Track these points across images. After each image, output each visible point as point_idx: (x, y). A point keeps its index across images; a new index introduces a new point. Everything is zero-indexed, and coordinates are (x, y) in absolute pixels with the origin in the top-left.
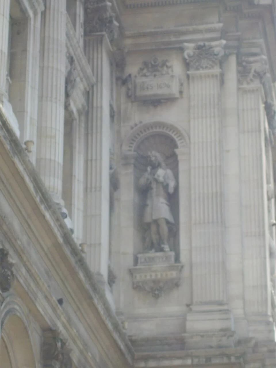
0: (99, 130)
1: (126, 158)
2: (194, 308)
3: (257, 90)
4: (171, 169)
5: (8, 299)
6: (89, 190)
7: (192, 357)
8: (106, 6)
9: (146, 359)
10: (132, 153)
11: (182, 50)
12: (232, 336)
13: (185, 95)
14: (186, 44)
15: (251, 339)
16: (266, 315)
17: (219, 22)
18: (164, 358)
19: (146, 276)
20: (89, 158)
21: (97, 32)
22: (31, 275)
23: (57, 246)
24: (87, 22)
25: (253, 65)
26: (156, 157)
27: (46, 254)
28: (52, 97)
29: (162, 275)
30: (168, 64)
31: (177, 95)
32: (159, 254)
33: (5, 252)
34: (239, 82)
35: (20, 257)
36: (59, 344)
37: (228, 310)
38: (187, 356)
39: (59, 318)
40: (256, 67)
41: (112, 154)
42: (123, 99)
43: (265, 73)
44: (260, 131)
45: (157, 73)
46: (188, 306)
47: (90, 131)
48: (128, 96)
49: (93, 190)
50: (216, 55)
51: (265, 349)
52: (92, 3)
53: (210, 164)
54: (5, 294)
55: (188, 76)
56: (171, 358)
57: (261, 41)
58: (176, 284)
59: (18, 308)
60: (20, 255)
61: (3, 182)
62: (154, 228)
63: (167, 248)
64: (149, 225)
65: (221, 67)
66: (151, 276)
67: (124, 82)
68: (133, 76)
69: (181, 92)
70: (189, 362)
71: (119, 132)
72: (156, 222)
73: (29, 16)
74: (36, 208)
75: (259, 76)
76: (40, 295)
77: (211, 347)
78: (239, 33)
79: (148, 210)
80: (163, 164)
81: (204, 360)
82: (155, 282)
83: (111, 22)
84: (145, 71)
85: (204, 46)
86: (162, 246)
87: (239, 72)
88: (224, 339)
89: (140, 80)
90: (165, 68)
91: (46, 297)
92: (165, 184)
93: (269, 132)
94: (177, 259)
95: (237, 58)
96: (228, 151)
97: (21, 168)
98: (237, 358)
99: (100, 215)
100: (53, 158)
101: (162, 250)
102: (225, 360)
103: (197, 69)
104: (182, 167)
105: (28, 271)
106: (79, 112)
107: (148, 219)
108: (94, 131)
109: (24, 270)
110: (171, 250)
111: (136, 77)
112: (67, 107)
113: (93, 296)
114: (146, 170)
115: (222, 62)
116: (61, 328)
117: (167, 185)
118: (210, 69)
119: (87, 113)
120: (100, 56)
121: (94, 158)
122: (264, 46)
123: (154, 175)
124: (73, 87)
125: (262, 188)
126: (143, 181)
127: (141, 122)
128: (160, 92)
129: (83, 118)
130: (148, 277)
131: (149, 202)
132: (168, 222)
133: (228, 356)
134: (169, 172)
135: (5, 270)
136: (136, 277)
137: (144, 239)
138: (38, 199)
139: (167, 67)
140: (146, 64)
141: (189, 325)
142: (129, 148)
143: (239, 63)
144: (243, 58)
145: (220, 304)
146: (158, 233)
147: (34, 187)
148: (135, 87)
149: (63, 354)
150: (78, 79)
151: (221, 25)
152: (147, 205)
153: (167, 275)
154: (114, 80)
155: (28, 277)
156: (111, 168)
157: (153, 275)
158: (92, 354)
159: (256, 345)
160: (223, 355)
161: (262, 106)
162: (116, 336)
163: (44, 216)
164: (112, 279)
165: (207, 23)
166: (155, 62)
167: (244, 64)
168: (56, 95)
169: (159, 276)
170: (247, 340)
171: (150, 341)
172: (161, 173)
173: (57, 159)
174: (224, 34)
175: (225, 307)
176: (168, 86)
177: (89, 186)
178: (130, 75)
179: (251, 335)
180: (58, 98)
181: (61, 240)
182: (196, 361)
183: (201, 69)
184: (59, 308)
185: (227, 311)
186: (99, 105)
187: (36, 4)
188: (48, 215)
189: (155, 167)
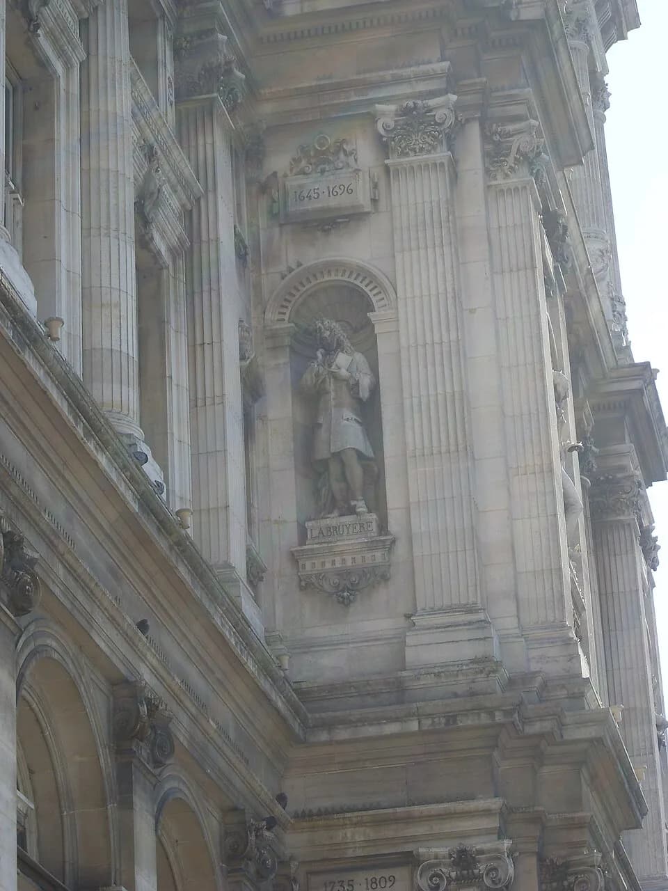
0: (214, 286)
1: (273, 335)
2: (420, 621)
3: (524, 188)
5: (32, 628)
6: (200, 403)
7: (419, 716)
8: (216, 42)
9: (329, 725)
10: (286, 325)
11: (373, 118)
12: (494, 671)
13: (383, 204)
14: (379, 107)
15: (534, 674)
16: (563, 626)
17: (443, 59)
18: (363, 721)
19: (323, 564)
20: (198, 341)
21: (202, 94)
22: (77, 578)
23: (128, 518)
24: (180, 76)
25: (515, 138)
26: (331, 330)
28: (108, 228)
29: (354, 558)
30: (348, 148)
31: (368, 207)
32: (348, 519)
33: (17, 538)
34: (487, 171)
35: (51, 545)
36: (144, 709)
37: (485, 621)
38: (409, 716)
39: (142, 658)
40: (519, 142)
41: (243, 329)
42: (263, 221)
43: (538, 155)
44: (533, 268)
45: (327, 167)
46: (408, 617)
47: (196, 289)
48: (273, 216)
49: (209, 402)
50: (440, 124)
51: (563, 693)
52: (188, 38)
53: (437, 339)
54: (24, 620)
55: (387, 169)
56: (378, 721)
57: (529, 92)
58: (380, 576)
59: (54, 644)
60: (52, 542)
61: (6, 403)
62: (334, 468)
63: (361, 507)
64: (325, 463)
65: (450, 148)
66: (333, 563)
67: (264, 189)
68: (280, 175)
69: (374, 201)
70: (414, 726)
71: (257, 287)
72: (338, 456)
73: (55, 72)
75: (528, 160)
76: (99, 617)
77: (456, 695)
78: (484, 79)
79: (323, 434)
80: (347, 343)
81: (443, 720)
82: (343, 573)
83: (229, 72)
84: (303, 163)
85: (414, 106)
86: (353, 503)
87: (486, 155)
88: (481, 677)
89: (293, 182)
90: (342, 155)
91: (112, 619)
92: (351, 382)
93: (555, 268)
94: (383, 526)
95: (482, 128)
96: (472, 311)
97: (40, 373)
98: (507, 713)
99: (225, 450)
100: (116, 347)
101: (352, 511)
102: (484, 719)
103: (404, 154)
104: (383, 347)
105: (70, 570)
106: (173, 252)
107: (322, 453)
108: (206, 288)
109: (61, 571)
110: (370, 511)
111: (285, 176)
112: (143, 243)
113: (212, 611)
114: (316, 358)
115: (452, 138)
116: (147, 677)
117: (357, 384)
118: (429, 152)
119: (190, 253)
120: (209, 141)
121: (207, 341)
122: (535, 103)
123: (330, 366)
124: (156, 204)
125: (543, 377)
126: (308, 378)
127: (299, 265)
128: (333, 202)
129: (181, 263)
130: (328, 566)
131: (321, 420)
132: (360, 455)
133: (491, 712)
134: (359, 357)
135: (18, 573)
136: (304, 566)
137: (316, 492)
138: (80, 431)
139: (345, 152)
140: (304, 151)
141: (410, 655)
142: (278, 317)
143: (485, 138)
144: (494, 127)
145: (470, 610)
146: (344, 477)
147: (70, 407)
148: (286, 193)
149: (153, 728)
150: (166, 189)
151: (446, 64)
152: (320, 425)
153: (363, 558)
154: (243, 185)
155: (71, 583)
156: (243, 358)
157: (338, 559)
158: (217, 724)
159: (544, 686)
160: (479, 709)
161: (536, 220)
162: (266, 685)
163: (96, 463)
164: (256, 574)
165: (418, 64)
166: (321, 145)
167: (497, 138)
168: (118, 224)
169: (349, 563)
170: (527, 677)
171: (336, 690)
172: (342, 360)
173: (124, 349)
174: (452, 82)
175: (481, 616)
176: (350, 192)
177: (200, 395)
178: (275, 174)
179: (534, 667)
180: (122, 230)
181: (135, 507)
182: (427, 723)
183: (411, 153)
184: (140, 639)
185: (484, 624)
186: (212, 236)
187: (68, 49)
188: (104, 460)
189: (331, 349)
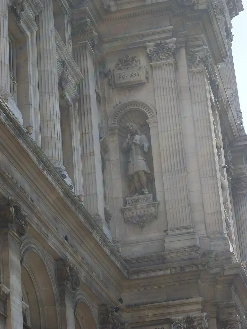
0: (89, 112)
1: (112, 129)
2: (170, 233)
3: (202, 71)
4: (145, 134)
5: (26, 241)
6: (85, 155)
7: (171, 268)
8: (86, 22)
9: (138, 273)
10: (116, 125)
11: (145, 48)
12: (198, 250)
13: (150, 80)
14: (147, 43)
15: (213, 251)
16: (222, 233)
17: (171, 25)
18: (150, 271)
19: (133, 213)
20: (84, 133)
21: (82, 41)
22: (42, 222)
23: (59, 198)
24: (74, 35)
25: (198, 53)
27: (52, 206)
28: (49, 92)
29: (144, 211)
30: (136, 59)
31: (145, 81)
33: (19, 208)
34: (189, 66)
35: (31, 209)
36: (68, 269)
37: (194, 232)
38: (167, 268)
39: (67, 250)
40: (200, 55)
41: (100, 127)
42: (106, 88)
43: (207, 59)
44: (207, 101)
45: (129, 66)
46: (165, 231)
47: (82, 113)
48: (110, 85)
49: (88, 155)
50: (170, 49)
51: (224, 258)
52: (76, 21)
53: (172, 128)
54: (23, 238)
55: (151, 66)
56: (155, 270)
57: (203, 36)
58: (155, 217)
59: (34, 246)
60: (32, 209)
62: (136, 178)
63: (146, 191)
64: (132, 176)
65: (174, 58)
66: (137, 212)
67: (106, 75)
68: (112, 70)
69: (147, 78)
70: (169, 272)
71: (105, 111)
72: (137, 173)
73: (27, 35)
74: (40, 173)
75: (204, 61)
76: (50, 235)
77: (184, 260)
78: (186, 32)
79: (131, 165)
80: (139, 131)
81: (179, 269)
82: (141, 216)
83: (91, 33)
84: (120, 65)
85: (161, 43)
86: (143, 190)
87: (188, 60)
88: (193, 253)
89: (117, 72)
90: (134, 62)
91: (55, 236)
92: (141, 145)
93: (215, 101)
94: (155, 198)
95: (186, 50)
96: (185, 118)
97: (25, 146)
98: (203, 266)
99: (95, 173)
100: (53, 136)
101: (143, 193)
102: (195, 268)
103: (157, 61)
104: (152, 132)
105: (39, 218)
106: (73, 100)
107: (131, 172)
108: (86, 112)
109: (36, 219)
110: (149, 193)
111: (114, 70)
112: (62, 97)
113: (92, 232)
114: (128, 137)
115: (175, 54)
116: (69, 257)
117: (143, 146)
118: (166, 59)
119: (79, 101)
120: (85, 58)
121: (87, 132)
122: (205, 39)
123: (133, 140)
124: (66, 83)
125: (212, 141)
126: (125, 145)
127: (120, 103)
128: (132, 79)
129: (76, 104)
130: (135, 214)
131: (130, 160)
132: (145, 173)
133: (197, 266)
134: (143, 136)
135: (20, 221)
136: (126, 214)
137: (129, 187)
138: (41, 167)
139: (135, 61)
140: (120, 61)
141: (166, 245)
142: (113, 122)
143: (187, 53)
144: (190, 49)
145: (188, 228)
146: (139, 180)
147: (37, 158)
148: (114, 77)
149: (72, 276)
150: (70, 77)
151: (172, 27)
152: (130, 162)
153: (148, 210)
154: (98, 74)
155: (40, 224)
156: (100, 138)
157: (138, 211)
158: (96, 274)
159: (216, 255)
160: (192, 265)
161: (207, 83)
162: (113, 259)
163: (47, 179)
164: (108, 218)
165: (161, 27)
166: (126, 59)
167: (192, 53)
168: (52, 90)
170: (210, 252)
171: (139, 259)
172: (137, 137)
173: (56, 137)
174: (174, 33)
175: (192, 230)
176: (138, 75)
177: (85, 153)
178: (110, 70)
179: (212, 248)
180: (54, 92)
181: (62, 195)
182: (173, 271)
183: (160, 60)
184: (66, 243)
186: (87, 94)
187: (32, 27)
188: (50, 178)
189: (133, 134)
